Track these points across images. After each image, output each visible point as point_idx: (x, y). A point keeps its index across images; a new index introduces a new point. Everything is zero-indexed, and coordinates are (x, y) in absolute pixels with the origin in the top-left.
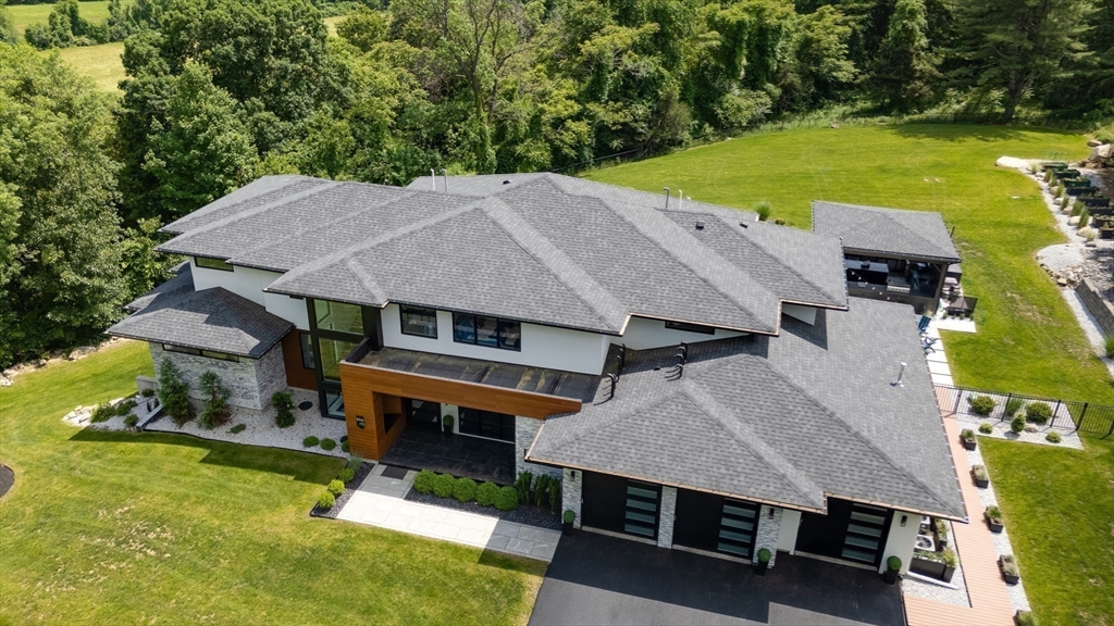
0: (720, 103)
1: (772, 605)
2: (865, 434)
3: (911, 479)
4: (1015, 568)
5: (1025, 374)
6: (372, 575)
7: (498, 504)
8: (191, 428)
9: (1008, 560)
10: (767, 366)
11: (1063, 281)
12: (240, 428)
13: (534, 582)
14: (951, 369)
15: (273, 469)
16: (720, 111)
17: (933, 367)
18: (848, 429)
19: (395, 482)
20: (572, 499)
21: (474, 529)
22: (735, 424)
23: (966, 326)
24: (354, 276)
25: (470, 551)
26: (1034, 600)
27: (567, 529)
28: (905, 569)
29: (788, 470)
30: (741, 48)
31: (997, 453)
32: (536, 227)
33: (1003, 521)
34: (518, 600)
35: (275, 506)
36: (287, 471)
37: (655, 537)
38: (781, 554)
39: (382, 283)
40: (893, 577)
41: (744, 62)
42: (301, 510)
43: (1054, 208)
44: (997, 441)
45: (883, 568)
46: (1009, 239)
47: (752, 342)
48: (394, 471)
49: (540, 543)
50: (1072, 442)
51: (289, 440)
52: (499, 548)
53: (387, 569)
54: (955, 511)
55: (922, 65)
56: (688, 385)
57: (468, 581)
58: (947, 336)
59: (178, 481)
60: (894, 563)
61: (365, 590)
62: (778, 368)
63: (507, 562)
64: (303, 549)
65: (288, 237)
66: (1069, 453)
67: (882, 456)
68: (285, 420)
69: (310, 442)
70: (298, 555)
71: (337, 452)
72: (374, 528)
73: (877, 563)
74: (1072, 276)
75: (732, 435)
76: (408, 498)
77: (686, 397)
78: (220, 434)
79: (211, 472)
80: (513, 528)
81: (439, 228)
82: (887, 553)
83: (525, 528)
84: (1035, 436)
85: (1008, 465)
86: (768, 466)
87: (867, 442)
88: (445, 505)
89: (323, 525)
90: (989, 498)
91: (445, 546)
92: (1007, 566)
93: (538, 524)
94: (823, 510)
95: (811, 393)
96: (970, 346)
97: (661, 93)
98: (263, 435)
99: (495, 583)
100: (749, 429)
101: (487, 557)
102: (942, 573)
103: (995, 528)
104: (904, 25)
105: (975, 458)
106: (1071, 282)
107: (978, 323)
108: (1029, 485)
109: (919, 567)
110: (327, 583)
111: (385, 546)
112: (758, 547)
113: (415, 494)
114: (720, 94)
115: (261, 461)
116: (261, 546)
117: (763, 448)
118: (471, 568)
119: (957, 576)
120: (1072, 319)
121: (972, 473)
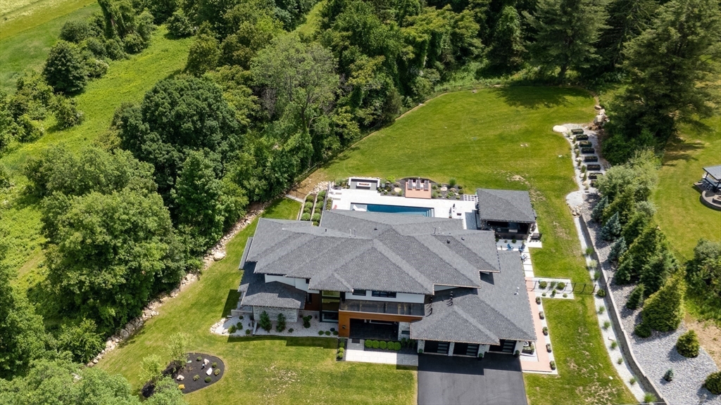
0: (414, 83)
1: (484, 369)
2: (509, 318)
3: (522, 331)
4: (551, 348)
5: (558, 267)
6: (366, 378)
7: (396, 349)
8: (273, 332)
9: (549, 345)
10: (478, 298)
11: (575, 214)
12: (291, 330)
13: (415, 373)
14: (534, 268)
15: (314, 345)
16: (415, 89)
17: (526, 267)
18: (504, 317)
19: (358, 345)
20: (421, 346)
21: (390, 358)
22: (471, 320)
23: (538, 245)
24: (339, 281)
25: (392, 366)
26: (556, 356)
27: (420, 355)
28: (521, 353)
29: (488, 332)
30: (424, 53)
31: (547, 304)
32: (394, 251)
33: (548, 332)
34: (412, 379)
35: (323, 359)
36: (320, 346)
37: (447, 353)
38: (486, 353)
39: (349, 282)
40: (517, 355)
41: (426, 58)
42: (332, 360)
43: (575, 164)
44: (548, 299)
45: (514, 353)
46: (556, 187)
47: (472, 291)
48: (356, 341)
49: (413, 360)
50: (571, 297)
51: (311, 333)
52: (400, 364)
53: (370, 376)
54: (534, 339)
55: (517, 47)
56: (455, 307)
57: (396, 376)
58: (531, 250)
59: (284, 354)
60: (517, 352)
61: (366, 383)
62: (481, 298)
63: (405, 368)
64: (341, 372)
65: (304, 263)
66: (569, 301)
67: (513, 324)
68: (307, 325)
69: (321, 333)
70: (340, 375)
71: (332, 336)
72: (360, 362)
73: (513, 352)
74: (578, 212)
75: (471, 324)
76: (365, 350)
77: (456, 312)
78: (285, 334)
79: (293, 349)
80: (402, 356)
81: (362, 257)
82: (516, 349)
83: (406, 356)
84: (559, 296)
85: (550, 309)
86: (482, 332)
87: (509, 321)
88: (378, 351)
89: (342, 364)
90: (544, 323)
91: (384, 365)
92: (549, 347)
93: (409, 354)
94: (499, 344)
95: (492, 306)
96: (540, 255)
97: (387, 93)
98: (301, 333)
99: (404, 375)
100: (475, 320)
101: (398, 367)
102: (531, 352)
103: (546, 334)
104: (508, 26)
105: (541, 308)
106: (578, 214)
107: (543, 242)
108: (557, 316)
109: (524, 351)
110: (353, 382)
111: (365, 368)
112: (479, 353)
113: (366, 348)
114: (413, 77)
115: (308, 343)
116: (327, 374)
117: (481, 327)
118: (395, 371)
119: (535, 353)
120: (576, 235)
121: (540, 314)
